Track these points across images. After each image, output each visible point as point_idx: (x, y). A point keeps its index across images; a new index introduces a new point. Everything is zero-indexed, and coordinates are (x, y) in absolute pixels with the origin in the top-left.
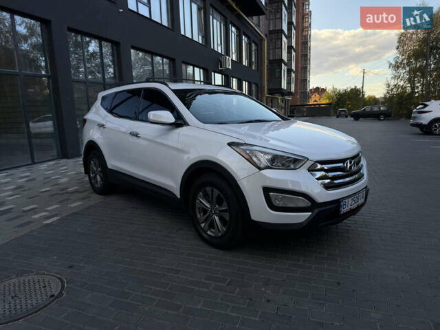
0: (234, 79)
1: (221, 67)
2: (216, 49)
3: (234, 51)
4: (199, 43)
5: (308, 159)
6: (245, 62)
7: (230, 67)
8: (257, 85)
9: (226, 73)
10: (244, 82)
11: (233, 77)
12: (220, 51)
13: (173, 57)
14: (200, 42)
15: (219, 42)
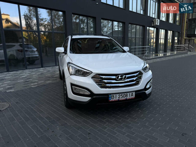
0: (162, 30)
1: (153, 24)
2: (151, 16)
3: (163, 16)
4: (140, 14)
5: (92, 73)
6: (171, 21)
7: (158, 24)
8: (179, 33)
9: (157, 27)
10: (169, 32)
11: (161, 29)
12: (154, 17)
13: (124, 21)
14: (142, 13)
15: (154, 12)
